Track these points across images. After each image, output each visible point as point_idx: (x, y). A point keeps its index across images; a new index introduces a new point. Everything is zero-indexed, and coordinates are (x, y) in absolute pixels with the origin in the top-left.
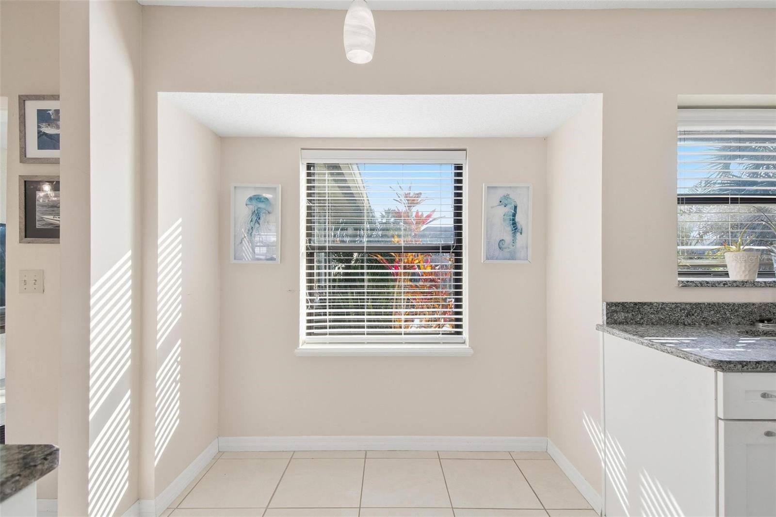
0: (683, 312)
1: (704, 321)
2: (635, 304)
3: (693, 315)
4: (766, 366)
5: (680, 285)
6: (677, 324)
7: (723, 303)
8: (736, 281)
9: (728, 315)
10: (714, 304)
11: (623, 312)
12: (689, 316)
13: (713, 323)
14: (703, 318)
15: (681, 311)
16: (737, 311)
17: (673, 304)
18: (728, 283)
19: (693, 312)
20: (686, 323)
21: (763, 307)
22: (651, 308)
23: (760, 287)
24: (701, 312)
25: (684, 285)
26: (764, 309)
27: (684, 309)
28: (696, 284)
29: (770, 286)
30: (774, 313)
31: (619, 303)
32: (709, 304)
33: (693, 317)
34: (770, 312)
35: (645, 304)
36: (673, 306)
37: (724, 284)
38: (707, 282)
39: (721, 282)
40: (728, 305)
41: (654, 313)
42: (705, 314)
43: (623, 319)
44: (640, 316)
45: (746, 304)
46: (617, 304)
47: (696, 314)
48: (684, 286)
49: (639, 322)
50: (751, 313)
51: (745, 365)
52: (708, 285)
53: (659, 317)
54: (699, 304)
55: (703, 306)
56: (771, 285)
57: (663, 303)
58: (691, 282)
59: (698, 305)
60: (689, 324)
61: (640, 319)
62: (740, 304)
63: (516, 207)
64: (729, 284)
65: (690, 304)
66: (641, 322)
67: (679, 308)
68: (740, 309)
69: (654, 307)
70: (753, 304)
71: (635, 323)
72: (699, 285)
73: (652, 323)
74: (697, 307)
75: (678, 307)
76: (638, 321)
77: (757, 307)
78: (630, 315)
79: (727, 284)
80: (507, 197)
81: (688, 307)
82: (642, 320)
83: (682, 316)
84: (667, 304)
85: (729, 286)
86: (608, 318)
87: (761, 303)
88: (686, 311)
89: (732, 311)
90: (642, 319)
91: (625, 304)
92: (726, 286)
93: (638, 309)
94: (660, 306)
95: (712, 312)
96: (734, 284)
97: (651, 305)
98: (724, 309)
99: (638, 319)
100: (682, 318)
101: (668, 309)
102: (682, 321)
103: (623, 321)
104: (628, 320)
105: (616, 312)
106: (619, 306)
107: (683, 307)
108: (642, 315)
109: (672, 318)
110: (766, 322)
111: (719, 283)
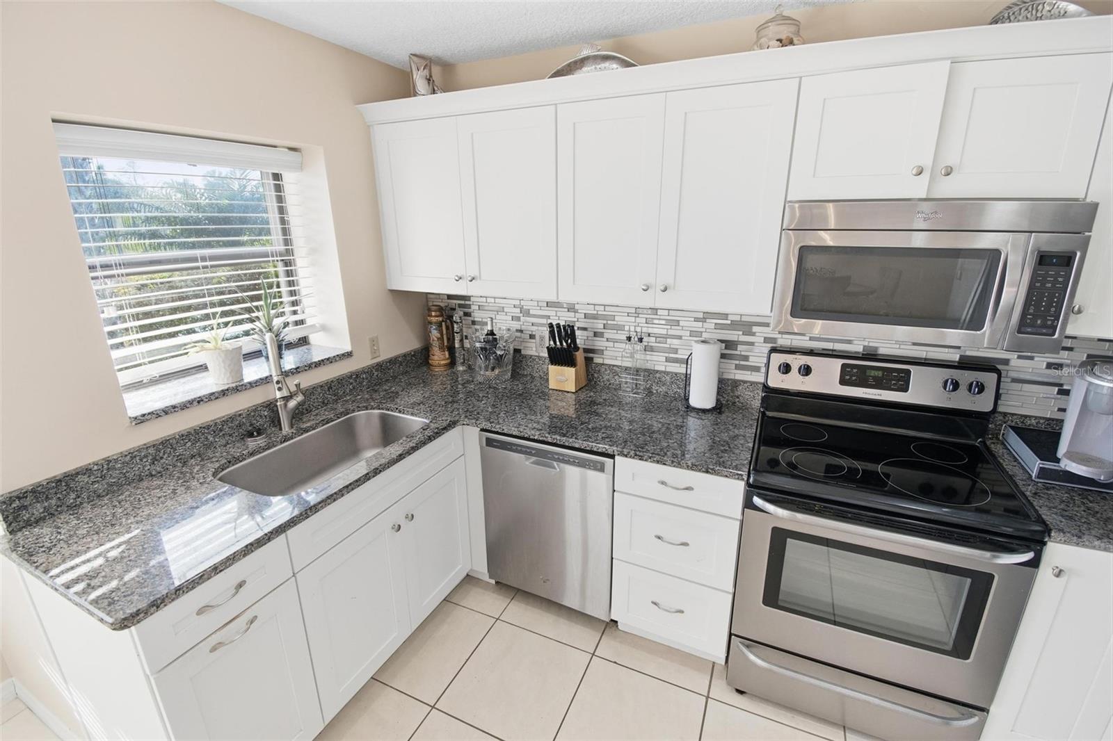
0: (144, 460)
1: (181, 459)
2: (57, 480)
3: (162, 458)
5: (134, 424)
6: (141, 480)
7: (200, 427)
8: (214, 393)
9: (211, 439)
10: (188, 433)
12: (156, 462)
13: (193, 457)
14: (178, 456)
15: (141, 460)
16: (221, 430)
18: (203, 398)
19: (161, 455)
20: (153, 473)
21: (252, 412)
22: (89, 476)
23: (246, 389)
24: (172, 450)
25: (139, 421)
26: (253, 416)
27: (146, 456)
28: (158, 414)
29: (257, 386)
30: (265, 416)
32: (183, 436)
33: (163, 461)
34: (261, 416)
35: (77, 473)
36: (128, 459)
38: (174, 407)
39: (195, 401)
40: (207, 426)
41: (98, 482)
42: (180, 451)
44: (73, 496)
45: (230, 417)
47: (166, 455)
48: (139, 423)
49: (74, 504)
50: (240, 426)
51: (161, 603)
52: (176, 409)
53: (107, 483)
54: (166, 439)
55: (174, 441)
56: (258, 384)
57: (109, 462)
58: (149, 414)
59: (165, 442)
60: (160, 473)
61: (75, 499)
62: (223, 420)
65: (154, 446)
66: (78, 503)
67: (138, 458)
68: (225, 427)
69: (94, 472)
70: (239, 414)
71: (66, 509)
72: (164, 415)
73: (99, 496)
74: (165, 444)
75: (135, 457)
76: (72, 504)
77: (244, 416)
78: (53, 502)
79: (202, 400)
82: (78, 500)
83: (144, 466)
84: (116, 459)
85: (207, 402)
86: (9, 524)
88: (150, 457)
89: (214, 432)
90: (79, 497)
91: (39, 489)
92: (202, 403)
93: (65, 486)
94: (106, 467)
95: (189, 444)
96: (212, 397)
97: (87, 471)
98: (203, 434)
99: (72, 501)
100: (146, 469)
101: (119, 465)
102: (146, 473)
103: (42, 515)
104: (52, 511)
105: (25, 508)
106: (26, 497)
107: (143, 454)
108: (77, 491)
109: (130, 475)
110: (256, 434)
111: (191, 402)
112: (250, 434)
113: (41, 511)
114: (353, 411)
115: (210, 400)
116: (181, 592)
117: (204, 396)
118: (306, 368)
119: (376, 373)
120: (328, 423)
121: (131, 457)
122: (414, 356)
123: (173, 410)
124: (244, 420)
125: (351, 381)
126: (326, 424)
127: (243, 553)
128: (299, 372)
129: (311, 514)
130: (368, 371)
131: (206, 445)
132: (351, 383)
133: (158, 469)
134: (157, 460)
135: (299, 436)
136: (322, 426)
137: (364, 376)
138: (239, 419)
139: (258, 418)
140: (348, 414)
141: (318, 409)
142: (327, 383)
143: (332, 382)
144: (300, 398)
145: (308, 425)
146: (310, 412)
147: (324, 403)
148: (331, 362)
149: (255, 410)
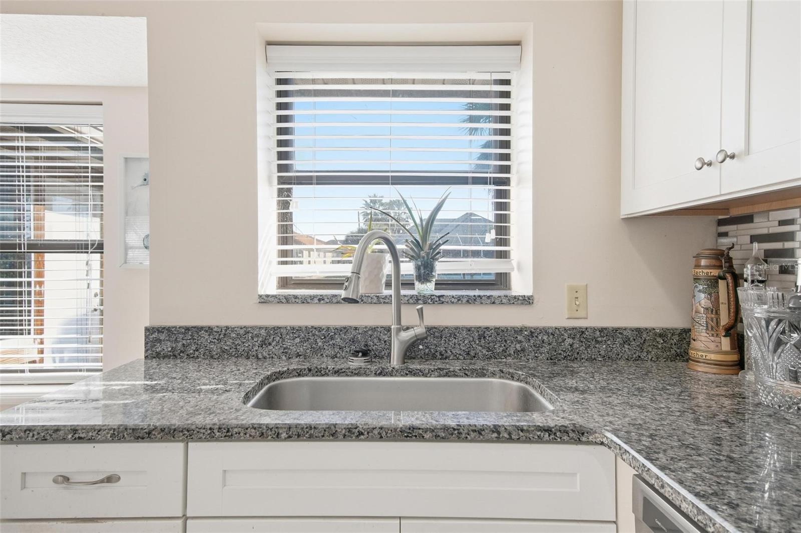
0: (255, 339)
1: (286, 353)
2: (187, 329)
3: (270, 344)
4: (43, 434)
5: (258, 301)
6: (248, 358)
7: (312, 327)
8: (336, 296)
9: (320, 344)
10: (300, 329)
11: (170, 341)
12: (264, 346)
13: (298, 355)
14: (285, 349)
15: (252, 338)
16: (332, 338)
17: (241, 328)
18: (325, 298)
19: (270, 340)
20: (260, 356)
21: (370, 332)
22: (209, 335)
24: (281, 340)
25: (263, 300)
26: (371, 336)
27: (257, 336)
28: (280, 299)
29: (384, 303)
30: (385, 342)
31: (164, 328)
32: (294, 329)
33: (271, 347)
34: (380, 340)
35: (202, 328)
36: (242, 332)
37: (319, 300)
38: (296, 297)
40: (320, 329)
41: (214, 343)
42: (288, 343)
43: (168, 351)
44: (194, 347)
45: (345, 328)
46: (160, 330)
47: (274, 343)
48: (262, 303)
49: (192, 356)
50: (353, 341)
52: (297, 300)
53: (221, 348)
54: (278, 328)
55: (285, 332)
56: (386, 301)
57: (227, 328)
58: (273, 296)
59: (276, 329)
60: (265, 358)
61: (194, 351)
62: (337, 329)
64: (326, 300)
65: (266, 328)
67: (250, 335)
68: (337, 336)
69: (214, 333)
70: (356, 328)
71: (185, 356)
72: (284, 300)
73: (212, 357)
74: (276, 332)
75: (248, 332)
76: (191, 354)
77: (360, 332)
78: (179, 346)
79: (323, 300)
81: (263, 332)
82: (197, 353)
83: (254, 345)
84: (233, 329)
85: (327, 303)
86: (146, 351)
87: (366, 327)
88: (261, 339)
89: (325, 338)
90: (197, 350)
91: (173, 330)
93: (191, 336)
94: (224, 332)
95: (298, 340)
96: (334, 300)
97: (209, 330)
98: (314, 335)
99: (191, 351)
100: (255, 349)
101: (234, 335)
102: (254, 353)
103: (169, 354)
104: (176, 353)
105: (159, 341)
106: (163, 333)
107: (255, 333)
108: (197, 344)
109: (241, 348)
110: (360, 354)
111: (312, 298)
112: (355, 354)
113: (170, 349)
114: (493, 375)
115: (331, 302)
116: (31, 434)
117: (326, 295)
118: (453, 300)
119: (570, 341)
120: (447, 375)
121: (245, 331)
122: (661, 335)
123: (294, 300)
124: (359, 336)
125: (519, 338)
126: (444, 376)
127: (112, 432)
128: (443, 303)
129: (218, 434)
130: (556, 334)
131: (314, 348)
132: (520, 342)
133: (265, 354)
134: (265, 344)
135: (402, 376)
136: (437, 376)
137: (545, 338)
138: (354, 332)
139: (376, 341)
140: (484, 375)
141: (458, 359)
142: (478, 328)
143: (487, 328)
144: (420, 330)
145: (419, 367)
146: (446, 358)
147: (468, 354)
148: (494, 303)
149: (374, 329)
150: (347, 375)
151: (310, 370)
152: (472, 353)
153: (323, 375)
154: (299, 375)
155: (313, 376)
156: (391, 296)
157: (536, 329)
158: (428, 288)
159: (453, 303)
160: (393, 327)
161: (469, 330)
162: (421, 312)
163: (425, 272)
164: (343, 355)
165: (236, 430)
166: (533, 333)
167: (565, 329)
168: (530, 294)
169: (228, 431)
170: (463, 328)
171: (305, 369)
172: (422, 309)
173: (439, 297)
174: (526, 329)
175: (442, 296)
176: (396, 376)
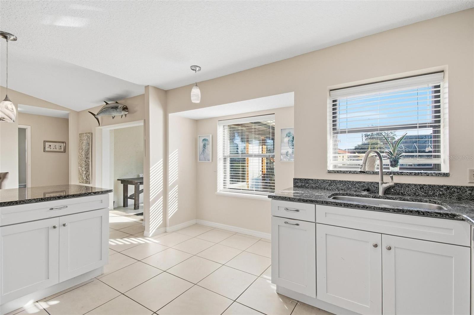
2: (305, 179)
3: (332, 185)
5: (327, 172)
6: (324, 189)
7: (347, 181)
9: (350, 186)
10: (343, 181)
11: (300, 183)
12: (330, 186)
13: (342, 189)
14: (337, 187)
15: (326, 183)
16: (355, 185)
17: (322, 180)
19: (332, 184)
20: (329, 189)
21: (370, 184)
22: (312, 182)
23: (370, 174)
24: (336, 184)
26: (370, 185)
27: (328, 183)
28: (335, 172)
29: (376, 174)
30: (376, 187)
31: (299, 179)
32: (340, 181)
33: (332, 186)
34: (374, 187)
35: (310, 179)
36: (322, 181)
37: (350, 172)
38: (341, 171)
39: (349, 171)
40: (350, 182)
41: (314, 184)
42: (338, 186)
44: (307, 185)
45: (360, 182)
46: (298, 179)
47: (333, 185)
48: (329, 172)
50: (363, 186)
52: (341, 172)
53: (316, 186)
54: (335, 180)
55: (337, 182)
57: (318, 180)
58: (332, 171)
60: (330, 190)
62: (357, 182)
63: (293, 138)
65: (331, 180)
67: (325, 182)
68: (356, 184)
69: (314, 181)
70: (364, 182)
71: (305, 187)
72: (337, 172)
73: (313, 188)
74: (334, 182)
77: (366, 183)
78: (303, 184)
79: (351, 172)
80: (289, 133)
81: (329, 181)
82: (308, 187)
83: (326, 186)
84: (319, 180)
85: (353, 173)
86: (294, 185)
87: (368, 182)
89: (352, 184)
91: (301, 179)
92: (351, 173)
93: (307, 181)
95: (342, 185)
96: (355, 172)
97: (312, 180)
98: (348, 184)
100: (327, 187)
101: (320, 182)
102: (327, 188)
104: (302, 186)
105: (297, 182)
108: (309, 184)
109: (322, 186)
110: (366, 191)
111: (347, 171)
112: (364, 190)
113: (300, 185)
114: (426, 202)
115: (354, 173)
116: (280, 198)
118: (408, 174)
119: (469, 192)
120: (404, 200)
123: (340, 172)
124: (365, 185)
125: (441, 189)
126: (402, 200)
127: (298, 199)
128: (403, 175)
131: (348, 188)
133: (330, 188)
135: (384, 199)
136: (400, 200)
137: (455, 190)
138: (363, 183)
139: (372, 187)
141: (410, 196)
142: (420, 185)
143: (425, 185)
144: (391, 184)
145: (391, 196)
146: (404, 195)
147: (415, 194)
148: (428, 175)
149: (372, 183)
150: (361, 197)
151: (347, 194)
152: (417, 194)
153: (352, 196)
154: (343, 195)
155: (348, 196)
156: (379, 172)
157: (450, 186)
158: (396, 169)
159: (408, 175)
160: (379, 182)
161: (415, 185)
162: (392, 178)
163: (394, 163)
164: (359, 191)
165: (329, 203)
166: (448, 188)
167: (467, 187)
168: (448, 172)
169: (327, 203)
170: (412, 184)
171: (345, 194)
172: (392, 176)
173: (401, 172)
174: (445, 186)
175: (402, 172)
176: (381, 199)
